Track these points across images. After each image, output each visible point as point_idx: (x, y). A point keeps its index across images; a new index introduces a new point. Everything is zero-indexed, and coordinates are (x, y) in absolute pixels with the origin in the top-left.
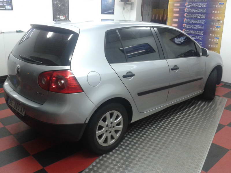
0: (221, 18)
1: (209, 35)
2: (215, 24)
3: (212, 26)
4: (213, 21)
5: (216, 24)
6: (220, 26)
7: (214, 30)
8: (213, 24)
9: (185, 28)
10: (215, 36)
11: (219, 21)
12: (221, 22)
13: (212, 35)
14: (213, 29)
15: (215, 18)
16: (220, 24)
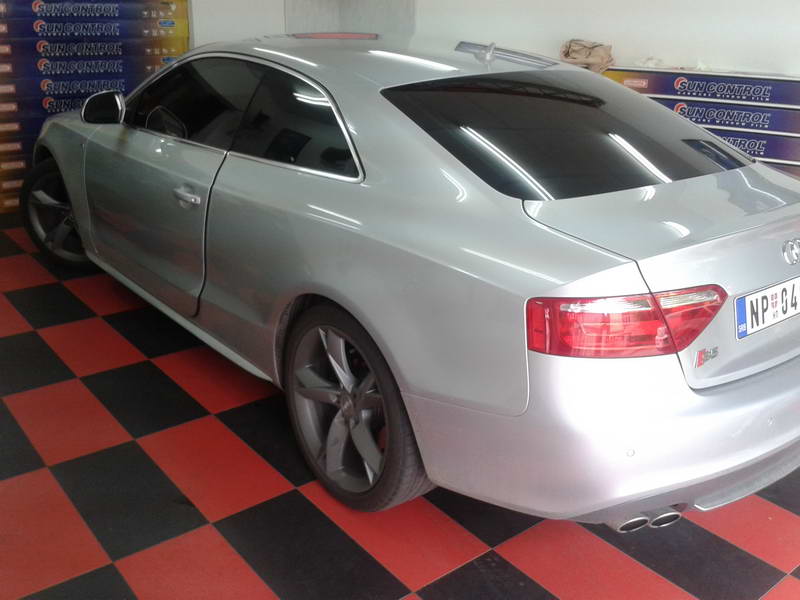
1: (144, 53)
2: (154, 15)
3: (149, 23)
5: (158, 14)
6: (174, 20)
7: (155, 34)
8: (150, 14)
9: (43, 35)
10: (161, 54)
11: (167, 4)
12: (173, 7)
13: (153, 51)
14: (151, 32)
16: (170, 14)
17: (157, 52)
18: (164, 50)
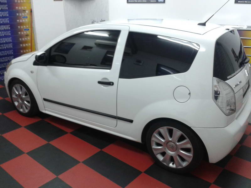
0: (25, 7)
1: (18, 28)
2: (20, 15)
3: (19, 18)
4: (18, 11)
5: (22, 14)
6: (27, 16)
7: (21, 21)
8: (19, 15)
11: (24, 11)
12: (27, 12)
15: (20, 8)
16: (26, 14)
17: (22, 27)
18: (24, 27)
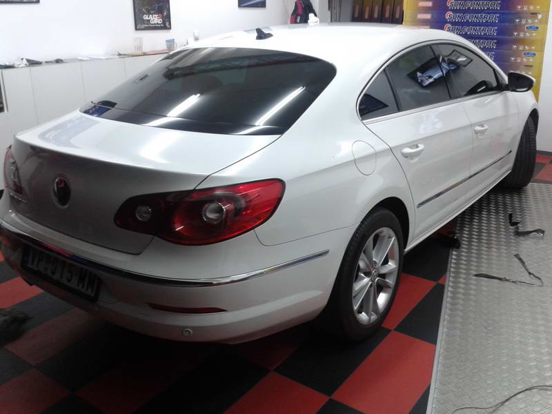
0: (538, 7)
1: (511, 48)
4: (520, 15)
5: (527, 21)
6: (538, 26)
8: (520, 21)
10: (524, 50)
11: (534, 14)
12: (540, 16)
13: (518, 48)
16: (536, 21)
17: (521, 48)
18: (527, 47)
